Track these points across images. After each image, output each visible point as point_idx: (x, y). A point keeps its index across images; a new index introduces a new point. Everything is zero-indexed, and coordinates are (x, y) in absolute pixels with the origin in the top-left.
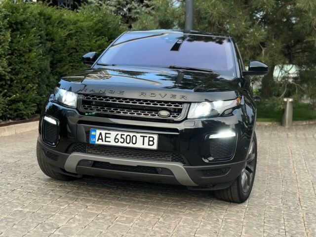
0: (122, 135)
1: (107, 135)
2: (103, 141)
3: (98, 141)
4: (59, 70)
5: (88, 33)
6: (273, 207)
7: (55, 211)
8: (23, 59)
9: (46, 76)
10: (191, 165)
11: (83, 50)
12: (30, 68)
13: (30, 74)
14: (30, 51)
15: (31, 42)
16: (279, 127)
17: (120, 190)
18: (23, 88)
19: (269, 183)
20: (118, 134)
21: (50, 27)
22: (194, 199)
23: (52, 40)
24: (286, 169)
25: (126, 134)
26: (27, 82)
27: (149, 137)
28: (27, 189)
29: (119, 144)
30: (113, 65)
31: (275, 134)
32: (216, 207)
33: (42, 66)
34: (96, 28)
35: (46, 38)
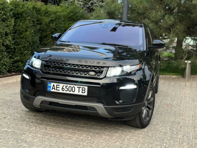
0: (66, 86)
1: (58, 86)
2: (55, 90)
3: (52, 89)
4: (45, 42)
5: (64, 19)
6: (163, 131)
7: (26, 131)
8: (22, 36)
9: (37, 46)
10: (108, 106)
11: (60, 30)
12: (26, 41)
13: (26, 45)
14: (26, 31)
15: (27, 25)
16: (182, 79)
17: (70, 119)
18: (22, 53)
19: (165, 116)
20: (64, 86)
21: (39, 16)
22: (114, 125)
23: (41, 24)
24: (178, 107)
25: (69, 86)
26: (24, 50)
27: (82, 88)
28: (14, 117)
29: (64, 92)
30: (69, 42)
31: (177, 84)
32: (126, 131)
33: (34, 40)
34: (69, 16)
35: (36, 23)
